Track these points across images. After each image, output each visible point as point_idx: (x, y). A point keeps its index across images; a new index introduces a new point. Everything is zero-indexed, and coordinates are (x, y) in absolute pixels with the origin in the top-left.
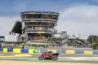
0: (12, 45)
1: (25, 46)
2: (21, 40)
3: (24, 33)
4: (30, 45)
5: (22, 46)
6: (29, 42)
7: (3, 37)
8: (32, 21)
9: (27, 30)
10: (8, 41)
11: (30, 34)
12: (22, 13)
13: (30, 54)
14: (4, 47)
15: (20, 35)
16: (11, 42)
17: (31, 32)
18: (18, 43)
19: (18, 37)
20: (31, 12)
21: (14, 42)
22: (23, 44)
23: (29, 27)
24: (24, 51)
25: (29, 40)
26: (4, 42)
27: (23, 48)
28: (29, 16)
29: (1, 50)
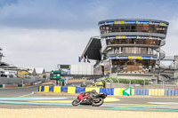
0: (84, 81)
1: (107, 83)
2: (100, 72)
3: (105, 58)
4: (115, 81)
5: (101, 83)
6: (114, 76)
7: (67, 67)
8: (119, 38)
9: (110, 53)
10: (76, 73)
11: (115, 60)
12: (101, 23)
13: (117, 97)
14: (69, 84)
15: (97, 63)
16: (83, 76)
17: (118, 58)
18: (94, 77)
19: (95, 66)
20: (117, 20)
21: (87, 76)
22: (103, 79)
23: (115, 48)
25: (114, 71)
26: (70, 75)
27: (104, 86)
28: (115, 28)
29: (64, 90)
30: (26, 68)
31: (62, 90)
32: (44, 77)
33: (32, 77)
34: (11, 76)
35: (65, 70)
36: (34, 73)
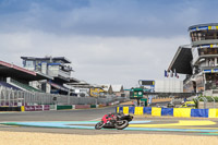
0: (172, 100)
1: (201, 103)
2: (190, 90)
3: (197, 72)
4: (210, 100)
5: (193, 103)
6: (209, 93)
7: (151, 83)
8: (214, 46)
9: (202, 65)
10: (162, 91)
11: (210, 74)
12: (191, 28)
13: (212, 120)
14: (154, 105)
15: (187, 79)
16: (170, 94)
17: (213, 71)
18: (185, 95)
19: (185, 81)
20: (212, 25)
21: (174, 94)
22: (195, 97)
23: (209, 59)
24: (198, 113)
25: (208, 88)
26: (154, 94)
27: (197, 105)
28: (209, 35)
29: (147, 111)
30: (100, 85)
31: (145, 111)
32: (123, 95)
33: (107, 95)
34: (83, 95)
35: (148, 87)
36: (111, 91)
